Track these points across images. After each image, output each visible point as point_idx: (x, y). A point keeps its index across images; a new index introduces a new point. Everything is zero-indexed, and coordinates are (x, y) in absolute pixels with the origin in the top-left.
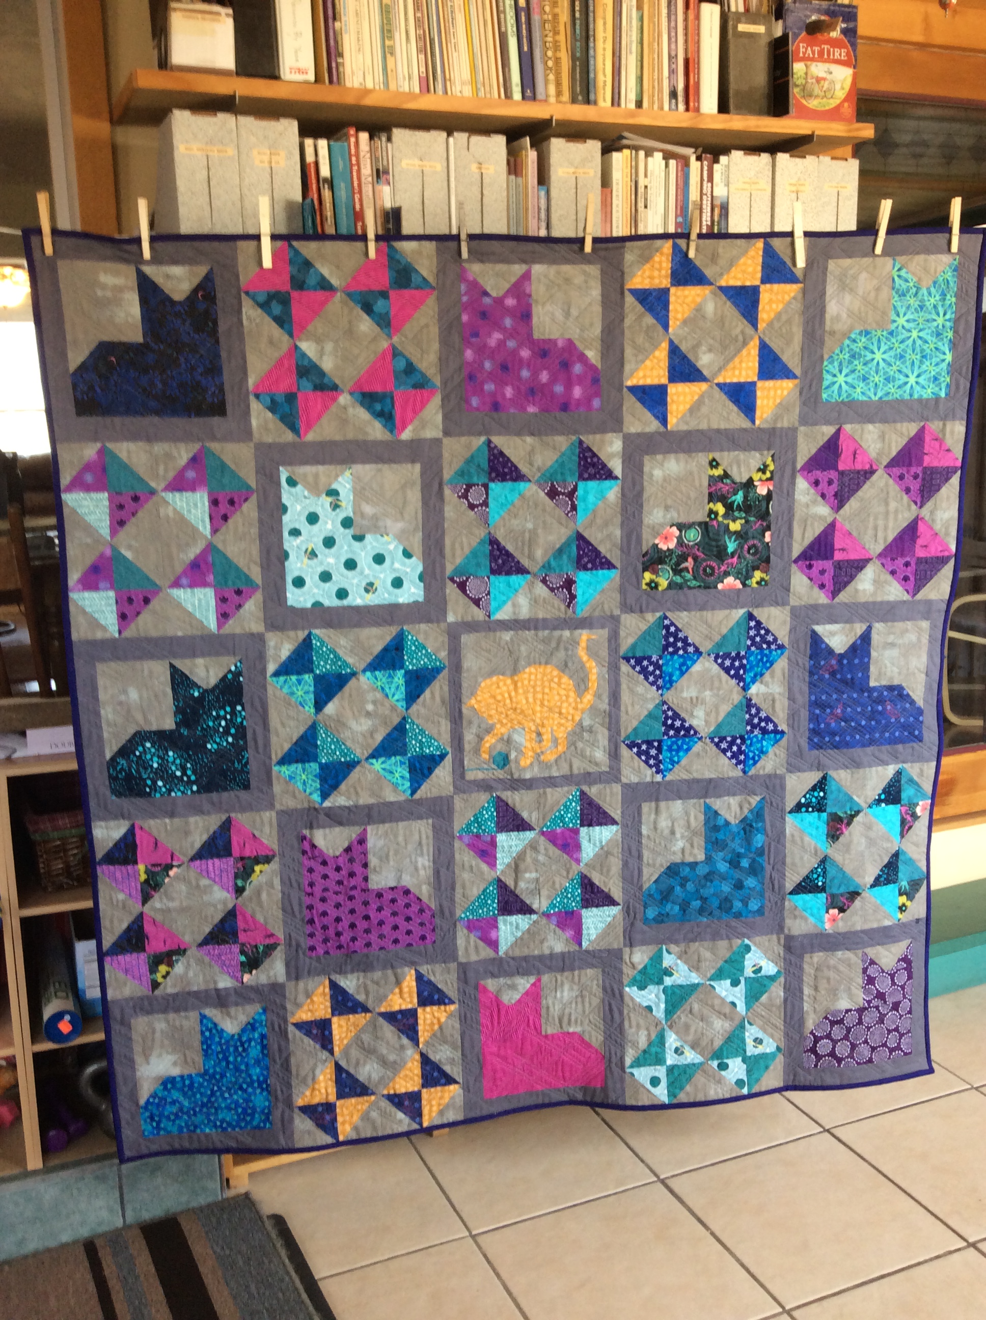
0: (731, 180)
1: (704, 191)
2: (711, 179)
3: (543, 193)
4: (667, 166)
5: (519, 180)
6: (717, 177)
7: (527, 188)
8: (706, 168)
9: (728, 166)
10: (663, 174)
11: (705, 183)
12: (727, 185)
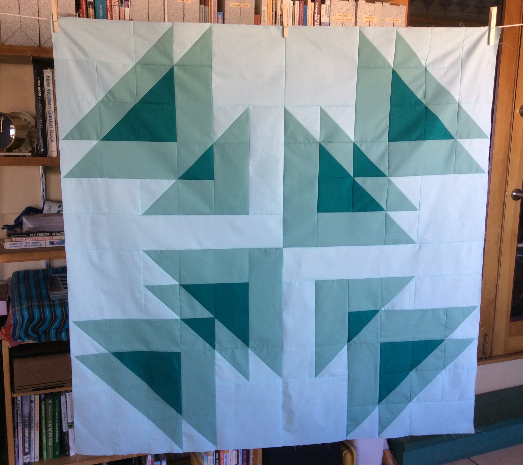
0: (332, 14)
1: (316, 19)
2: (320, 13)
3: (220, 16)
4: (294, 4)
5: (207, 8)
6: (323, 12)
7: (211, 13)
8: (317, 6)
9: (330, 6)
10: (291, 9)
11: (316, 14)
12: (329, 16)
